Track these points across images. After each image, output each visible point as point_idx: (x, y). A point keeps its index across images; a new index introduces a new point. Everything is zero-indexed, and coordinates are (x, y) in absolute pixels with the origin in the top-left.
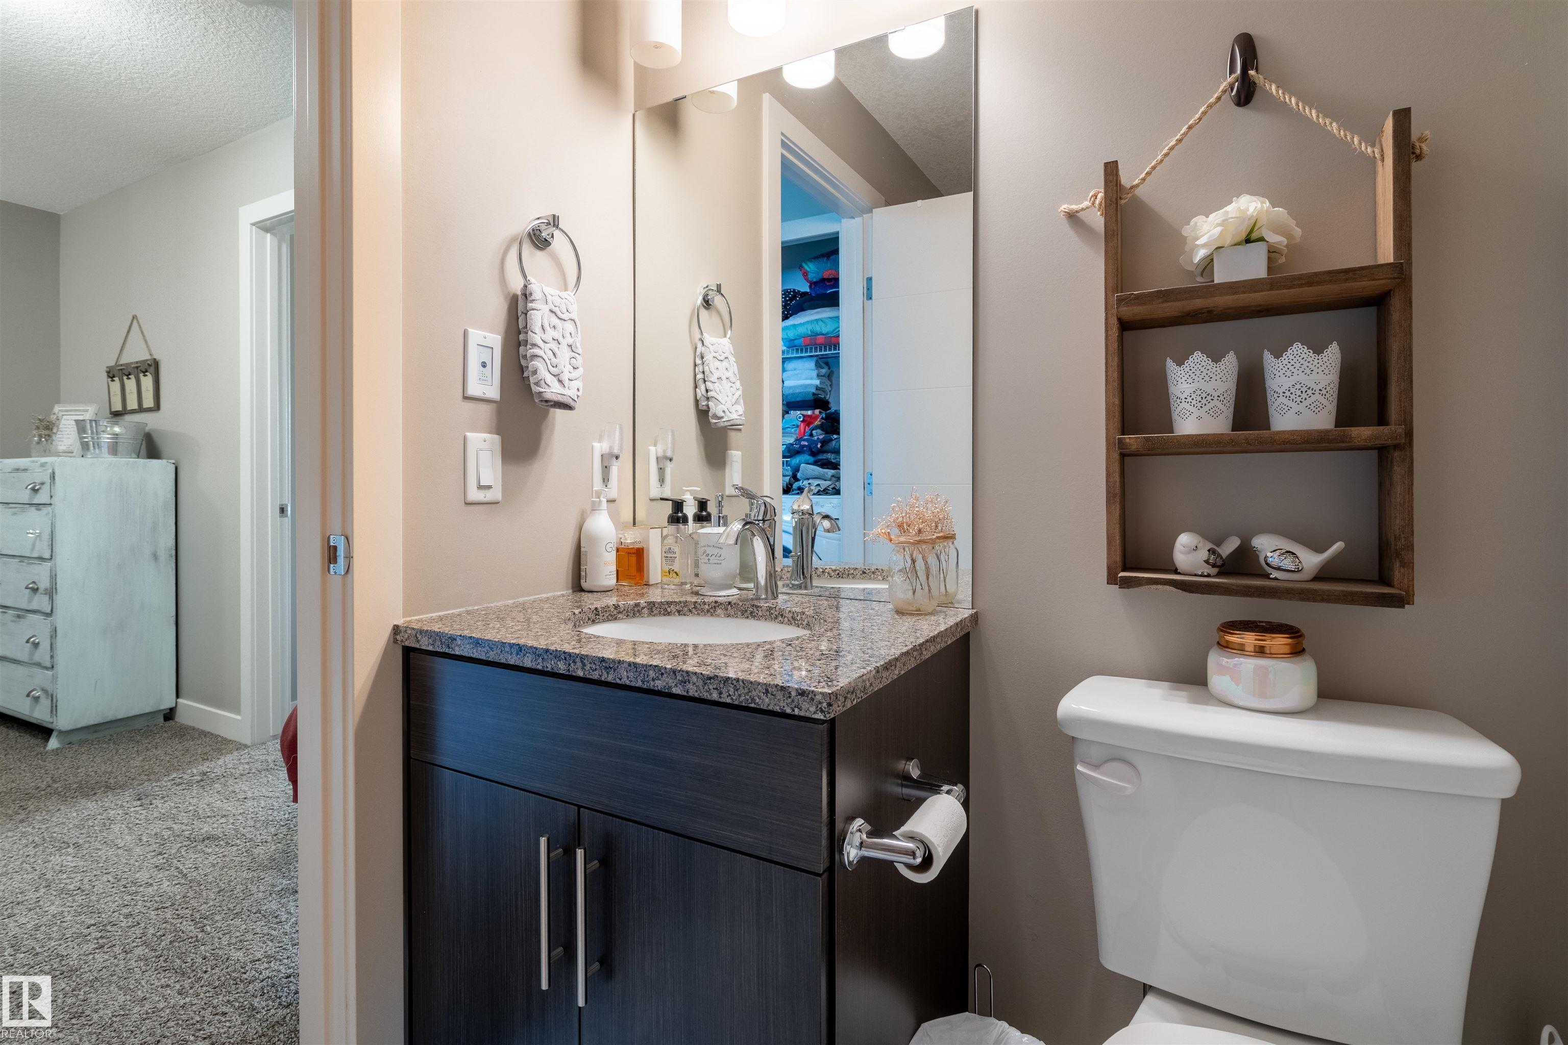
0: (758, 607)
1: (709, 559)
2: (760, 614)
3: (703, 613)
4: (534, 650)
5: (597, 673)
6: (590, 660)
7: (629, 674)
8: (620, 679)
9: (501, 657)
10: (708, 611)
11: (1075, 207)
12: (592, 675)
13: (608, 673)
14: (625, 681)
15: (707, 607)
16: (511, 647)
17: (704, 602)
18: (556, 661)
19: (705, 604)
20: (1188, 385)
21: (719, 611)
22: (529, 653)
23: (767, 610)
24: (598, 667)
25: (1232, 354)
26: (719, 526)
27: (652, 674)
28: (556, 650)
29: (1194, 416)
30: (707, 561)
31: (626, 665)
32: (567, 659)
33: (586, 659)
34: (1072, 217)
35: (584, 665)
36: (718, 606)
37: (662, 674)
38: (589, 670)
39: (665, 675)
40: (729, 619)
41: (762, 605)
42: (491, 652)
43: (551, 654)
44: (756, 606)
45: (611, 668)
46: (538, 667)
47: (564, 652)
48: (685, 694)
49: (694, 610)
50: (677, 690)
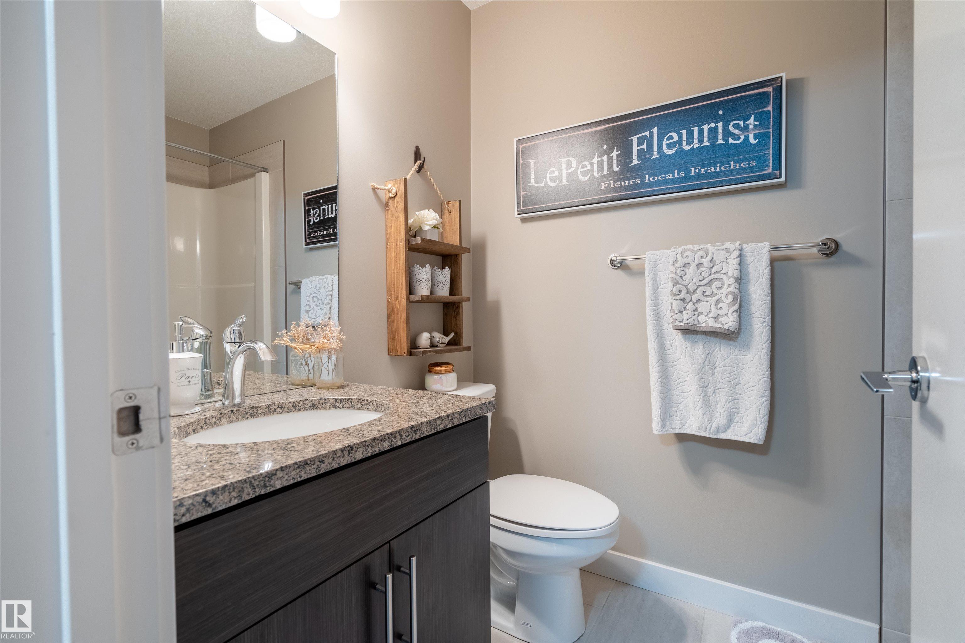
0: (258, 407)
1: (189, 382)
2: (259, 412)
3: (211, 426)
4: (364, 443)
5: (409, 437)
6: (405, 431)
7: (427, 429)
8: (423, 434)
9: (333, 464)
10: (215, 423)
11: (377, 186)
12: (407, 440)
13: (416, 434)
14: (426, 434)
15: (214, 420)
16: (342, 451)
17: (212, 416)
18: (382, 443)
19: (213, 418)
20: (425, 276)
21: (223, 420)
22: (360, 447)
23: (267, 407)
24: (410, 433)
25: (428, 265)
26: (183, 351)
27: (438, 422)
28: (381, 435)
29: (426, 288)
30: (187, 383)
31: (425, 424)
32: (390, 438)
33: (403, 432)
34: (374, 189)
35: (401, 436)
36: (223, 417)
37: (443, 420)
38: (405, 438)
39: (444, 420)
40: (232, 424)
41: (260, 405)
42: (323, 465)
43: (378, 440)
44: (255, 407)
45: (417, 430)
46: (368, 455)
47: (387, 434)
48: (453, 425)
49: (204, 425)
50: (449, 426)
